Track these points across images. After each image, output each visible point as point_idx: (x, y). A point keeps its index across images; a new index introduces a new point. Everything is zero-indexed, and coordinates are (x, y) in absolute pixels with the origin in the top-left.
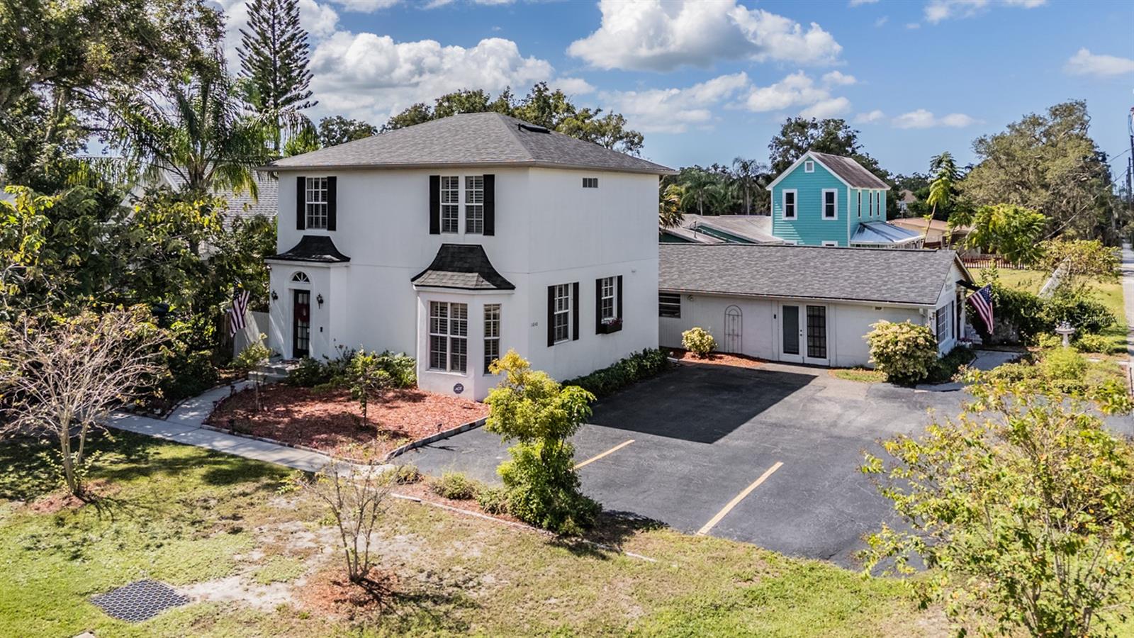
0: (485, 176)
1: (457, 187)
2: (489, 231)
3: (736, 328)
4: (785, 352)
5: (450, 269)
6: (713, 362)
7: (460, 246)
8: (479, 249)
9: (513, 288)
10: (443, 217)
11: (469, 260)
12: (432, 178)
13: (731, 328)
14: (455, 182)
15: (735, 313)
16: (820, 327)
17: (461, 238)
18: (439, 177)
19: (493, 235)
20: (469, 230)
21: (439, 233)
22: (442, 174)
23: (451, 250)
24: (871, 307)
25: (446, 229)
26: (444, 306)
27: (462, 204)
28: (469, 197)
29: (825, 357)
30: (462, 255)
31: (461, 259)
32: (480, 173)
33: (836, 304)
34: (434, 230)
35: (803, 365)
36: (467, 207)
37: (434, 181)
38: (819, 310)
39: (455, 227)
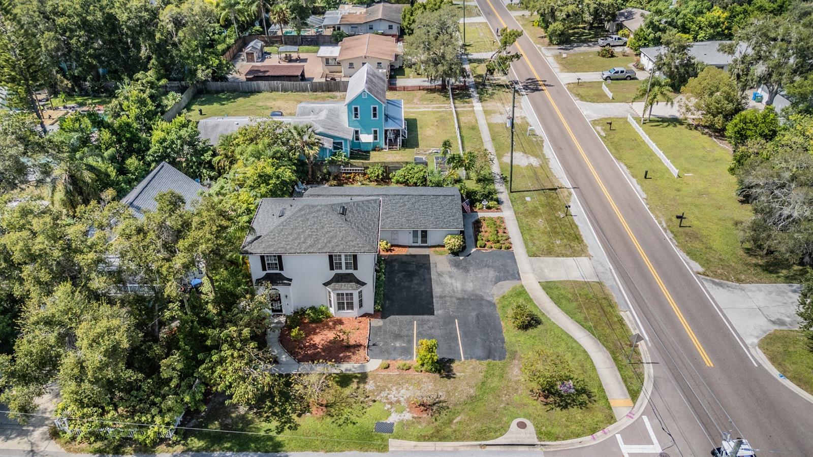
1: (341, 257)
3: (396, 237)
4: (413, 243)
5: (342, 282)
6: (391, 253)
7: (343, 274)
8: (352, 275)
9: (366, 284)
10: (335, 265)
11: (349, 278)
12: (330, 255)
15: (395, 232)
16: (425, 235)
17: (344, 271)
18: (333, 255)
19: (357, 270)
20: (347, 269)
21: (334, 270)
23: (340, 275)
25: (337, 268)
26: (343, 294)
27: (343, 262)
28: (346, 259)
29: (427, 243)
30: (346, 277)
32: (351, 254)
34: (332, 268)
35: (419, 247)
36: (346, 262)
38: (425, 231)
39: (341, 268)
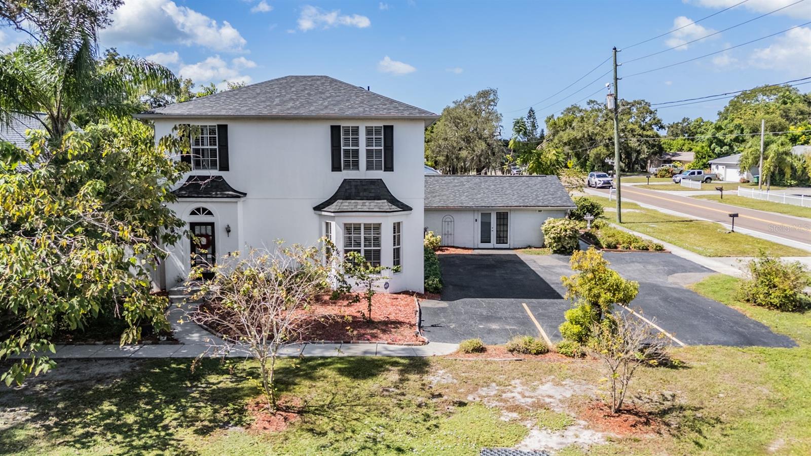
0: (385, 126)
1: (357, 134)
2: (389, 167)
3: (449, 230)
4: (481, 242)
5: (359, 198)
6: (444, 253)
7: (361, 180)
8: (379, 183)
9: (411, 209)
10: (344, 158)
11: (373, 191)
12: (332, 127)
13: (446, 230)
14: (356, 130)
15: (449, 220)
16: (504, 225)
17: (362, 173)
18: (340, 126)
19: (393, 171)
20: (369, 167)
21: (341, 171)
22: (343, 124)
23: (353, 183)
24: (536, 210)
25: (347, 166)
26: (357, 228)
27: (362, 148)
28: (369, 142)
29: (507, 243)
30: (366, 187)
31: (365, 190)
32: (381, 124)
33: (515, 210)
34: (336, 167)
35: (494, 249)
36: (367, 150)
37: (335, 130)
38: (504, 215)
39: (356, 166)
